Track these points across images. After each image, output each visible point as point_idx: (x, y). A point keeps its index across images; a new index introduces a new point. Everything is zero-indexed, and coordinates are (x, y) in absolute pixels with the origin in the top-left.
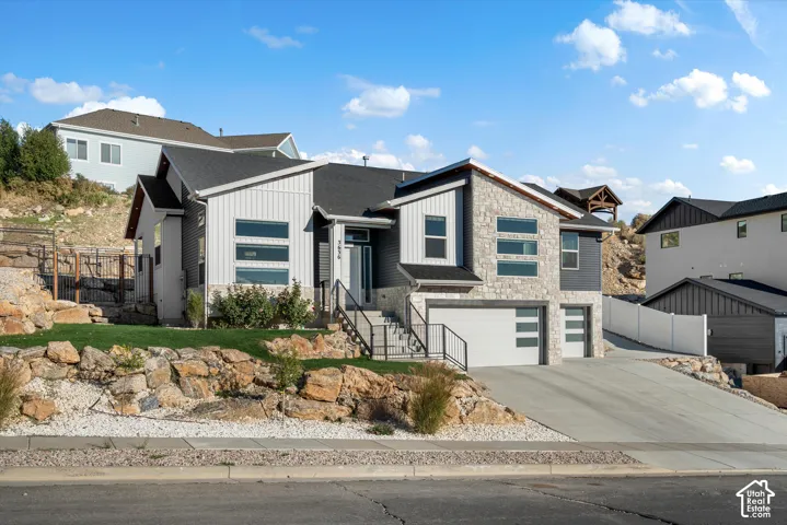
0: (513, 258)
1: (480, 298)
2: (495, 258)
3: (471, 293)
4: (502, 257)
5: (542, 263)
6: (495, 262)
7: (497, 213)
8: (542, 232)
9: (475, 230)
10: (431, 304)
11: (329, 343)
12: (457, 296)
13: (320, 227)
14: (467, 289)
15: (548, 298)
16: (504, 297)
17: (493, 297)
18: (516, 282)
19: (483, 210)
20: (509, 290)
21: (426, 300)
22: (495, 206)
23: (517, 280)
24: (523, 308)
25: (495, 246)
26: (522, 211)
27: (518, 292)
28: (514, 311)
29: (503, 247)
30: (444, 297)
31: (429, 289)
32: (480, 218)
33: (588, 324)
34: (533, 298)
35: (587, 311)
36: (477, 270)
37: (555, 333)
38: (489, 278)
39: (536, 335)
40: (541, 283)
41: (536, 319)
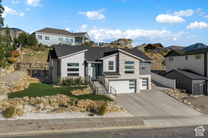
0: (128, 70)
1: (121, 79)
3: (119, 78)
4: (126, 70)
5: (135, 71)
6: (124, 71)
7: (125, 60)
8: (135, 64)
9: (120, 64)
10: (109, 80)
11: (86, 90)
12: (116, 79)
13: (86, 64)
15: (137, 78)
16: (126, 78)
17: (124, 78)
19: (121, 60)
20: (127, 77)
23: (129, 74)
24: (131, 80)
25: (124, 68)
26: (131, 59)
27: (129, 77)
28: (129, 81)
29: (126, 67)
30: (112, 79)
31: (109, 77)
32: (121, 62)
33: (147, 82)
34: (133, 78)
35: (147, 79)
36: (120, 73)
37: (138, 86)
38: (123, 74)
39: (134, 86)
40: (135, 75)
41: (134, 83)
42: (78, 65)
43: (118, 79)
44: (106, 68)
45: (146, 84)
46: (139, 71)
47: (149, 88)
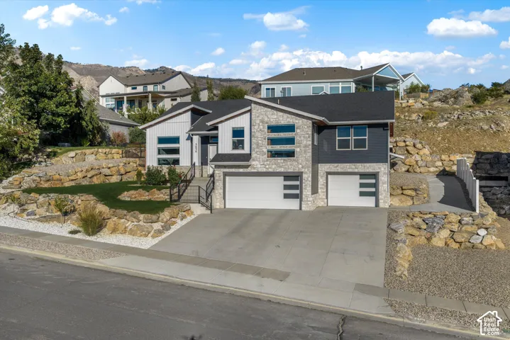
0: (278, 148)
1: (256, 171)
2: (266, 148)
3: (249, 168)
4: (270, 147)
5: (298, 150)
6: (265, 150)
7: (267, 123)
8: (298, 131)
9: (253, 133)
10: (225, 174)
12: (241, 170)
14: (247, 167)
15: (303, 170)
16: (270, 170)
17: (264, 170)
18: (279, 161)
20: (274, 166)
21: (224, 172)
22: (266, 119)
23: (280, 160)
24: (287, 177)
25: (266, 142)
26: (284, 119)
27: (281, 167)
28: (282, 178)
29: (272, 142)
30: (233, 170)
31: (225, 167)
32: (256, 127)
34: (292, 171)
36: (254, 155)
37: (307, 191)
38: (261, 159)
39: (297, 192)
40: (297, 161)
41: (298, 183)
42: (176, 140)
43: (249, 170)
44: (225, 144)
45: (373, 190)
46: (311, 151)
47: (382, 205)
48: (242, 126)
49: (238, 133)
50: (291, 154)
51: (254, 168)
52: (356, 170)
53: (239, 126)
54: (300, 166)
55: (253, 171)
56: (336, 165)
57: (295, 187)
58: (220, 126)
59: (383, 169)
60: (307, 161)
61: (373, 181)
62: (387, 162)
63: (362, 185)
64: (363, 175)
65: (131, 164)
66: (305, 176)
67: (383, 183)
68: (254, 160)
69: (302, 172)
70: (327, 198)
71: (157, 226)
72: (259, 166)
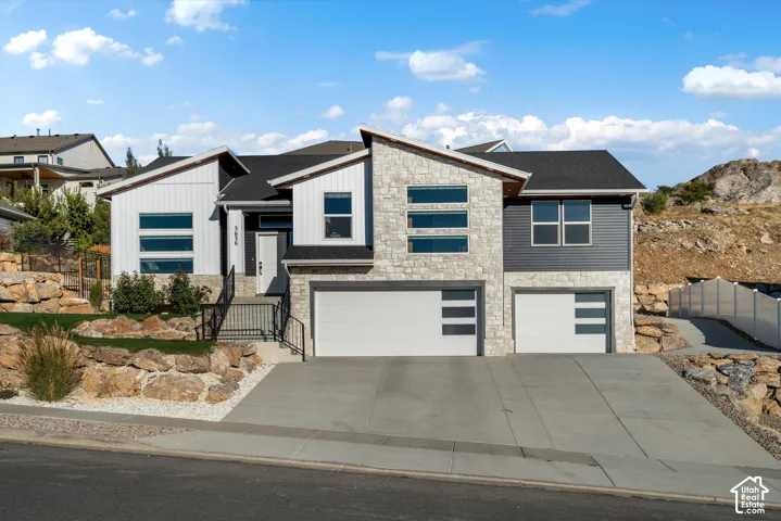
0: (431, 232)
1: (383, 279)
2: (405, 232)
4: (414, 232)
5: (474, 237)
6: (404, 238)
7: (407, 183)
8: (475, 200)
9: (375, 203)
10: (315, 287)
12: (351, 278)
14: (366, 269)
15: (485, 277)
16: (416, 278)
17: (403, 278)
18: (434, 259)
19: (387, 179)
20: (423, 270)
21: (311, 282)
22: (405, 175)
23: (436, 257)
24: (450, 290)
25: (405, 221)
26: (443, 177)
27: (437, 271)
28: (439, 293)
29: (417, 220)
30: (333, 278)
31: (314, 270)
32: (384, 191)
33: (608, 313)
34: (462, 278)
35: (606, 294)
36: (378, 247)
37: (494, 320)
38: (395, 256)
39: (472, 321)
40: (473, 260)
41: (472, 303)
42: (185, 221)
43: (369, 277)
44: (309, 227)
45: (602, 321)
46: (501, 239)
47: (620, 347)
48: (346, 190)
49: (337, 204)
50: (459, 245)
51: (380, 274)
52: (570, 285)
53: (340, 190)
54: (480, 269)
55: (377, 278)
56: (532, 274)
57: (468, 312)
58: (296, 188)
59: (621, 282)
60: (494, 258)
61: (602, 305)
62: (629, 268)
63: (580, 313)
64: (582, 294)
65: (48, 282)
66: (488, 289)
67: (623, 308)
68: (380, 258)
69: (483, 282)
70: (514, 337)
71: (209, 379)
72: (391, 269)
